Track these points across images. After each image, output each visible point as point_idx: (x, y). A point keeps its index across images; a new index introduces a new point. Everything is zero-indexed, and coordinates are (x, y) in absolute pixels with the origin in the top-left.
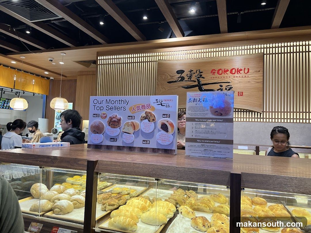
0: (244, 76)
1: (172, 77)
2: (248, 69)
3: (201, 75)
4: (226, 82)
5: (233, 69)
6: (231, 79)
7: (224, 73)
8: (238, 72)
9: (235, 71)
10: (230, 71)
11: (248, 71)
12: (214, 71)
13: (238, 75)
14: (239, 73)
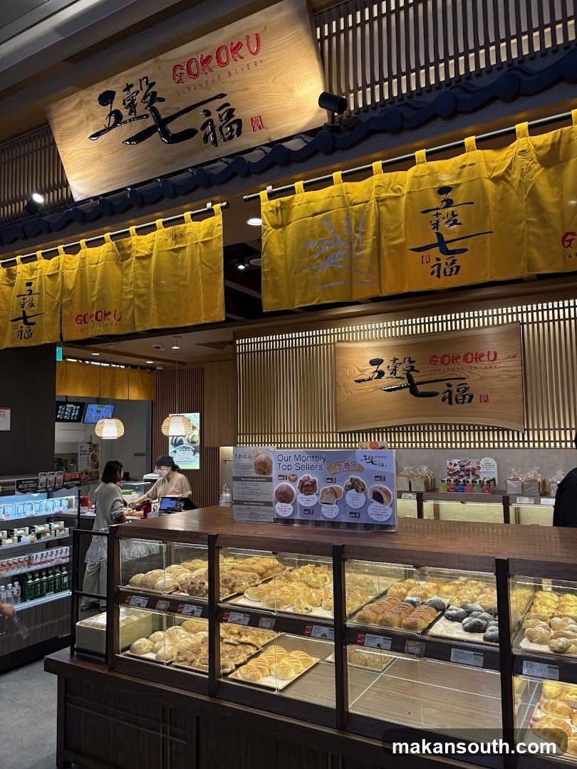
0: (488, 366)
1: (362, 371)
2: (495, 354)
3: (412, 367)
4: (458, 379)
5: (469, 353)
6: (466, 372)
7: (453, 362)
8: (478, 360)
9: (472, 357)
10: (462, 357)
11: (496, 356)
12: (435, 359)
13: (478, 366)
14: (480, 360)
